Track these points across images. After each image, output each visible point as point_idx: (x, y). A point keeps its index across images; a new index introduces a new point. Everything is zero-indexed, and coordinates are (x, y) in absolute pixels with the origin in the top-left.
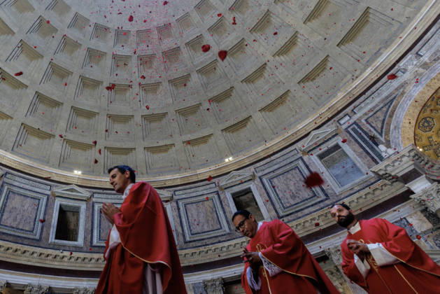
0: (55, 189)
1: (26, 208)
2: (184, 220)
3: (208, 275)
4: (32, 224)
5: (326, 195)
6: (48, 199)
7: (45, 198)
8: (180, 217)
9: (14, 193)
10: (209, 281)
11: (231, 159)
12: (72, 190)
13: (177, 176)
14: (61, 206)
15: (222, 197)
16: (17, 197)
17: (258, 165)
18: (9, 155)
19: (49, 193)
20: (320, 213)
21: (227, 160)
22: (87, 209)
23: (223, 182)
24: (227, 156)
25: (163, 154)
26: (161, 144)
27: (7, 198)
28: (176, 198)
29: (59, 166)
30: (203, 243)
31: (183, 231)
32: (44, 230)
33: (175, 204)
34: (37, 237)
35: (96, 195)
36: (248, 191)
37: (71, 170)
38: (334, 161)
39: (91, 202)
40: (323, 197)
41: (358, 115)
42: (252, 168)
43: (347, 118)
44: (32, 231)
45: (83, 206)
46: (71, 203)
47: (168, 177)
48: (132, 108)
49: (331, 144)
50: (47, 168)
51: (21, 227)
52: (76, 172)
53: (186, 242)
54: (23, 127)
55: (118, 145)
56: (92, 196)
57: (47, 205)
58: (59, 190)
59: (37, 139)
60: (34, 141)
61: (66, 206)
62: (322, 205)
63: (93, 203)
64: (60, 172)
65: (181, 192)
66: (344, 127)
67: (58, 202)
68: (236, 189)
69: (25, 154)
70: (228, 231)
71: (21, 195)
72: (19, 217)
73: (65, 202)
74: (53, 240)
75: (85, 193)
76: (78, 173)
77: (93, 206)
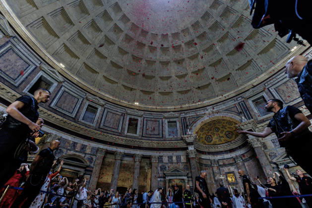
0: (43, 66)
1: (18, 64)
2: (103, 118)
3: (101, 146)
4: (17, 76)
5: (163, 136)
6: (35, 68)
7: (34, 67)
8: (103, 115)
9: (14, 51)
10: (100, 149)
11: (138, 104)
12: (53, 72)
13: (111, 97)
14: (42, 76)
15: (125, 117)
16: (14, 55)
17: (146, 112)
18: (23, 28)
19: (38, 65)
20: (157, 142)
21: (136, 103)
22: (57, 87)
23: (129, 111)
24: (137, 101)
25: (110, 84)
26: (112, 79)
27: (7, 51)
28: (105, 106)
29: (53, 55)
30: (106, 131)
31: (101, 122)
32: (24, 83)
33: (103, 109)
34: (16, 85)
35: (66, 83)
36: (137, 120)
37: (59, 62)
38: (171, 126)
39: (61, 85)
40: (161, 137)
41: (188, 115)
42: (143, 112)
43: (184, 114)
44: (15, 80)
45: (55, 84)
46: (49, 78)
47: (107, 96)
48: (109, 54)
49: (174, 120)
50: (44, 51)
51: (7, 73)
52: (61, 64)
53: (99, 128)
54: (42, 19)
55: (91, 66)
56: (64, 82)
57: (33, 71)
58: (46, 67)
59: (46, 31)
60: (44, 32)
61: (45, 78)
62: (159, 139)
63: (62, 86)
64: (52, 59)
65: (109, 105)
66: (182, 116)
67: (41, 73)
68: (133, 117)
69: (34, 34)
70: (120, 131)
71: (18, 55)
72: (9, 67)
73: (45, 76)
74: (26, 92)
75: (61, 79)
76: (62, 66)
77: (61, 87)
